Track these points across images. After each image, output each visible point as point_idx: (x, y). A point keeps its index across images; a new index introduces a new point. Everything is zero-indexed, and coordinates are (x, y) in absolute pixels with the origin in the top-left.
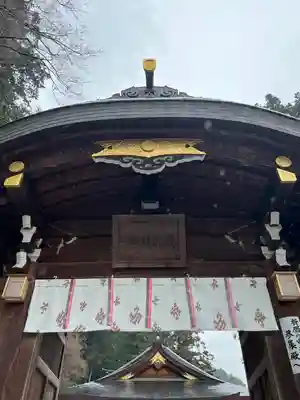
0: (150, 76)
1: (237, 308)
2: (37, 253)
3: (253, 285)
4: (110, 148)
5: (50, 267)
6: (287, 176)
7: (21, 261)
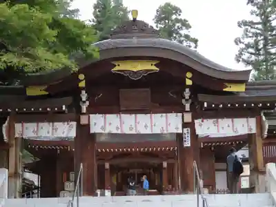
1: (169, 124)
2: (88, 103)
3: (177, 116)
4: (119, 65)
6: (189, 82)
7: (84, 109)
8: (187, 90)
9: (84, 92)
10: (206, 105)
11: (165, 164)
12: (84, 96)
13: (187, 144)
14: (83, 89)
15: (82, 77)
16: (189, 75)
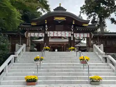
0: (60, 6)
2: (47, 28)
4: (56, 18)
5: (49, 30)
6: (74, 23)
7: (46, 30)
8: (73, 26)
9: (46, 25)
10: (77, 29)
11: (62, 47)
12: (46, 26)
13: (72, 39)
14: (46, 24)
15: (46, 21)
16: (74, 21)
